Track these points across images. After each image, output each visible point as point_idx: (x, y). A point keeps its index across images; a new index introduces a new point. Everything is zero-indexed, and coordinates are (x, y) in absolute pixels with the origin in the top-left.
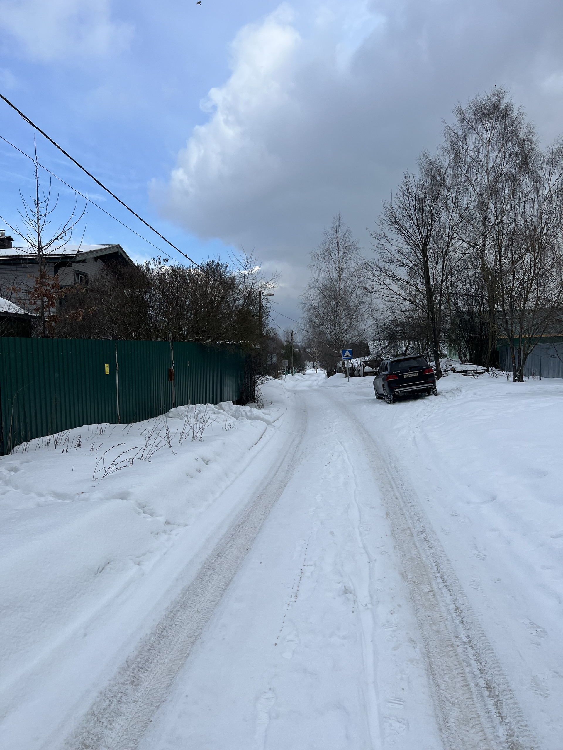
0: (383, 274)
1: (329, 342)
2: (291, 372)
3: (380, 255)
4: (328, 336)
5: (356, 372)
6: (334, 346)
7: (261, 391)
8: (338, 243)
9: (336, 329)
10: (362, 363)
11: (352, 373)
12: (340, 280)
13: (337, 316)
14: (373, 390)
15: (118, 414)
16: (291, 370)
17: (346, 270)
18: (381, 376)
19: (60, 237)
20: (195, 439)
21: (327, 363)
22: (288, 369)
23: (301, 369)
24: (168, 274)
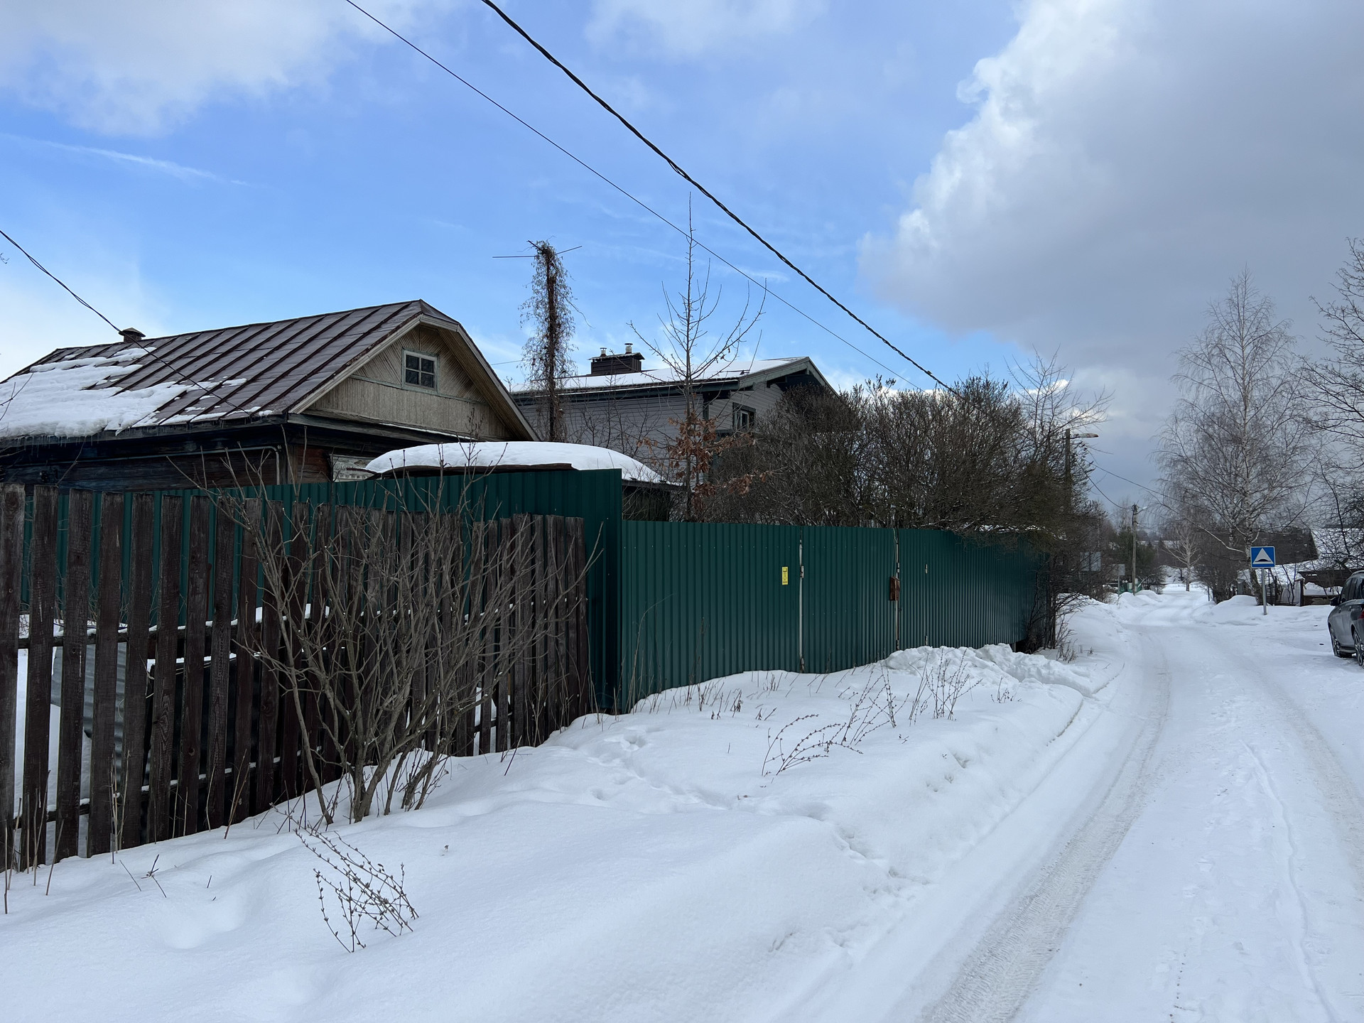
0: (1352, 390)
1: (1219, 529)
2: (1130, 588)
3: (1343, 350)
4: (1218, 517)
5: (1285, 595)
6: (1231, 539)
7: (1069, 627)
8: (1241, 328)
9: (1235, 502)
10: (1299, 577)
11: (1274, 596)
12: (1245, 405)
13: (1236, 475)
14: (1326, 635)
15: (801, 655)
16: (1131, 584)
17: (1261, 383)
18: (1347, 608)
19: (719, 356)
20: (939, 714)
21: (1214, 574)
22: (1123, 582)
23: (1154, 582)
24: (894, 406)
